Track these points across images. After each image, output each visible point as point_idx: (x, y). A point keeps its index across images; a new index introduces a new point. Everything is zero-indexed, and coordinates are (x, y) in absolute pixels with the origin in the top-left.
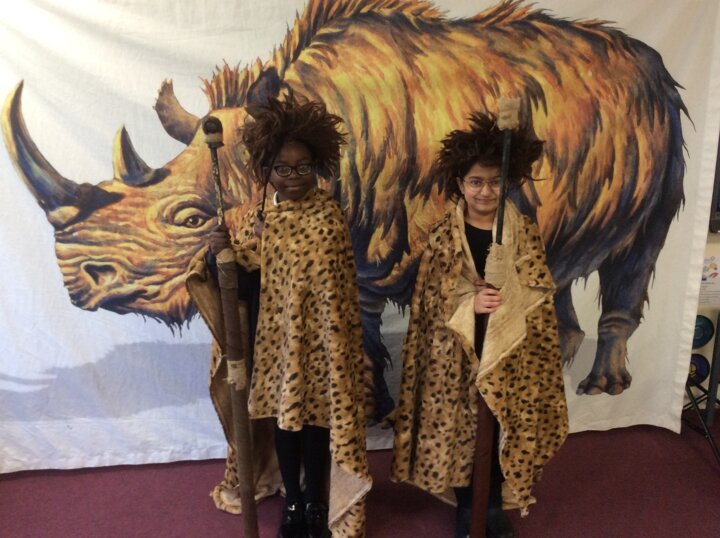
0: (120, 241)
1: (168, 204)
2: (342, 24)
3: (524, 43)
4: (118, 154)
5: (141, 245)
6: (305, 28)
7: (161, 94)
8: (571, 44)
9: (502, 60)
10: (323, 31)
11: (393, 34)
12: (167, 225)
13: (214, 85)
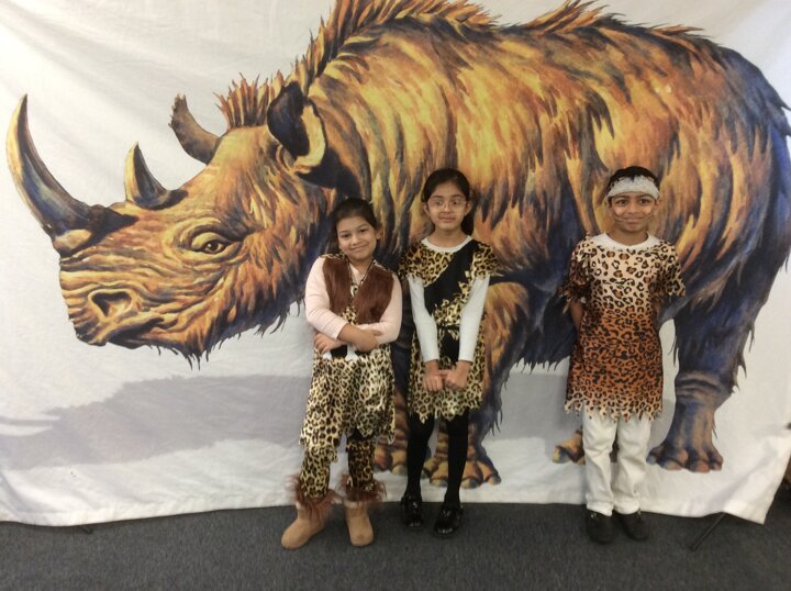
0: (134, 267)
1: (185, 228)
2: (375, 31)
3: (589, 54)
4: (131, 174)
5: (157, 271)
6: (331, 36)
7: (175, 111)
8: (647, 55)
9: (562, 73)
10: (352, 40)
11: (433, 43)
12: (184, 250)
13: (230, 102)
